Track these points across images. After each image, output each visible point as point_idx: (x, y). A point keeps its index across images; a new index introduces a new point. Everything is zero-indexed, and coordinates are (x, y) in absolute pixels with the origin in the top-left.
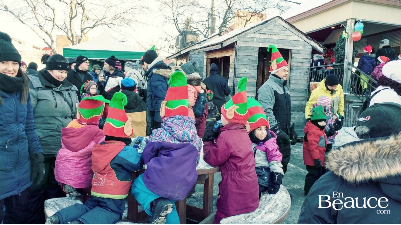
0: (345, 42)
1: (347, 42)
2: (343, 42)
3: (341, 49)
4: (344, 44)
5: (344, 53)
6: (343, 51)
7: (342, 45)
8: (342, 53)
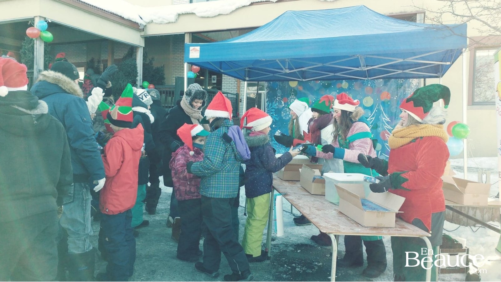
0: (34, 44)
1: (36, 44)
2: (31, 44)
3: (29, 53)
4: (33, 47)
5: (33, 58)
6: (32, 55)
7: (30, 47)
8: (30, 57)
